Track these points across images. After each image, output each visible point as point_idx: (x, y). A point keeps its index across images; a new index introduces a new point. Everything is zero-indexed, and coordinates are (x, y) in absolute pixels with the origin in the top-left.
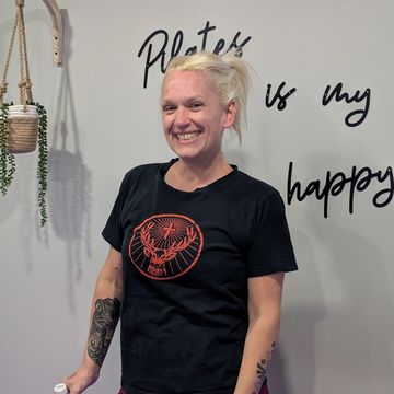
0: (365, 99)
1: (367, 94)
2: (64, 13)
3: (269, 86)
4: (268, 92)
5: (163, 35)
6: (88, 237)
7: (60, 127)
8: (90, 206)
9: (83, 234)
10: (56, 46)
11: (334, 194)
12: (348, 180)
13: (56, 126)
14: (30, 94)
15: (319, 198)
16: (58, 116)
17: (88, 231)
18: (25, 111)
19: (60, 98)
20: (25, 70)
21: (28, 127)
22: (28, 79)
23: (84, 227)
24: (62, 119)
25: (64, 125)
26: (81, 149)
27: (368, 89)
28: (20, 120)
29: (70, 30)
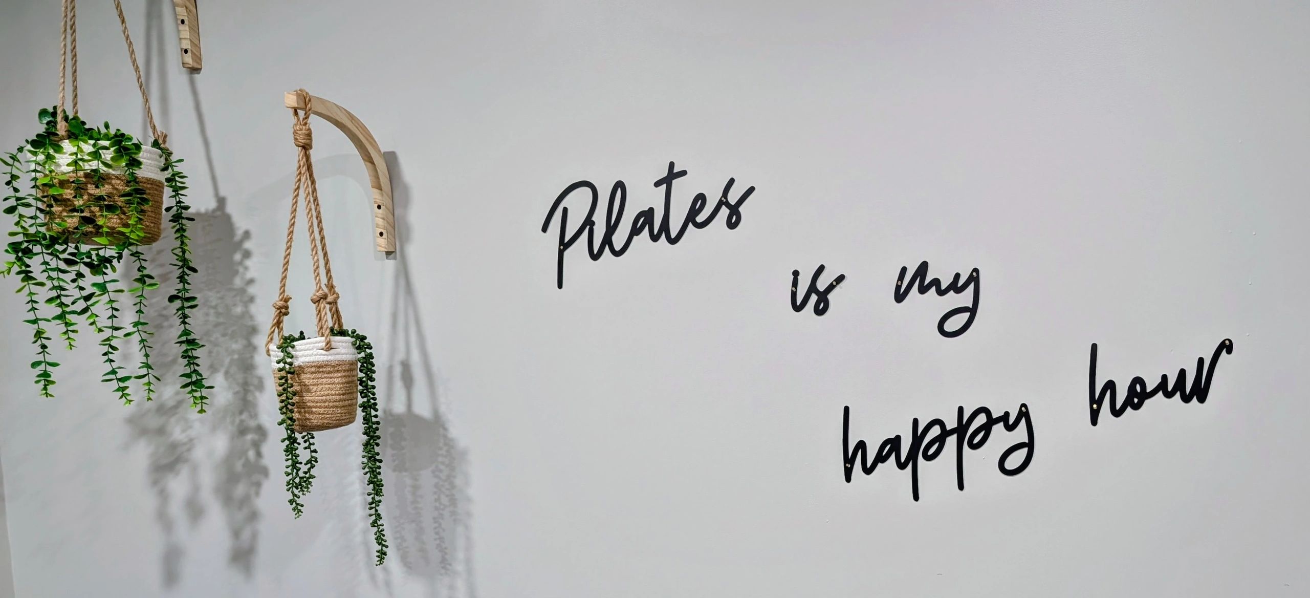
0: (972, 286)
1: (974, 278)
2: (391, 159)
3: (796, 274)
4: (795, 284)
5: (588, 191)
6: (470, 571)
7: (398, 370)
8: (469, 514)
9: (460, 567)
10: (380, 221)
11: (928, 458)
12: (952, 432)
13: (390, 369)
14: (337, 315)
15: (902, 466)
16: (393, 351)
17: (468, 561)
18: (329, 347)
19: (394, 317)
20: (322, 271)
21: (338, 379)
22: (331, 287)
23: (461, 555)
24: (400, 356)
25: (406, 367)
26: (443, 409)
27: (976, 270)
28: (319, 368)
29: (406, 189)
